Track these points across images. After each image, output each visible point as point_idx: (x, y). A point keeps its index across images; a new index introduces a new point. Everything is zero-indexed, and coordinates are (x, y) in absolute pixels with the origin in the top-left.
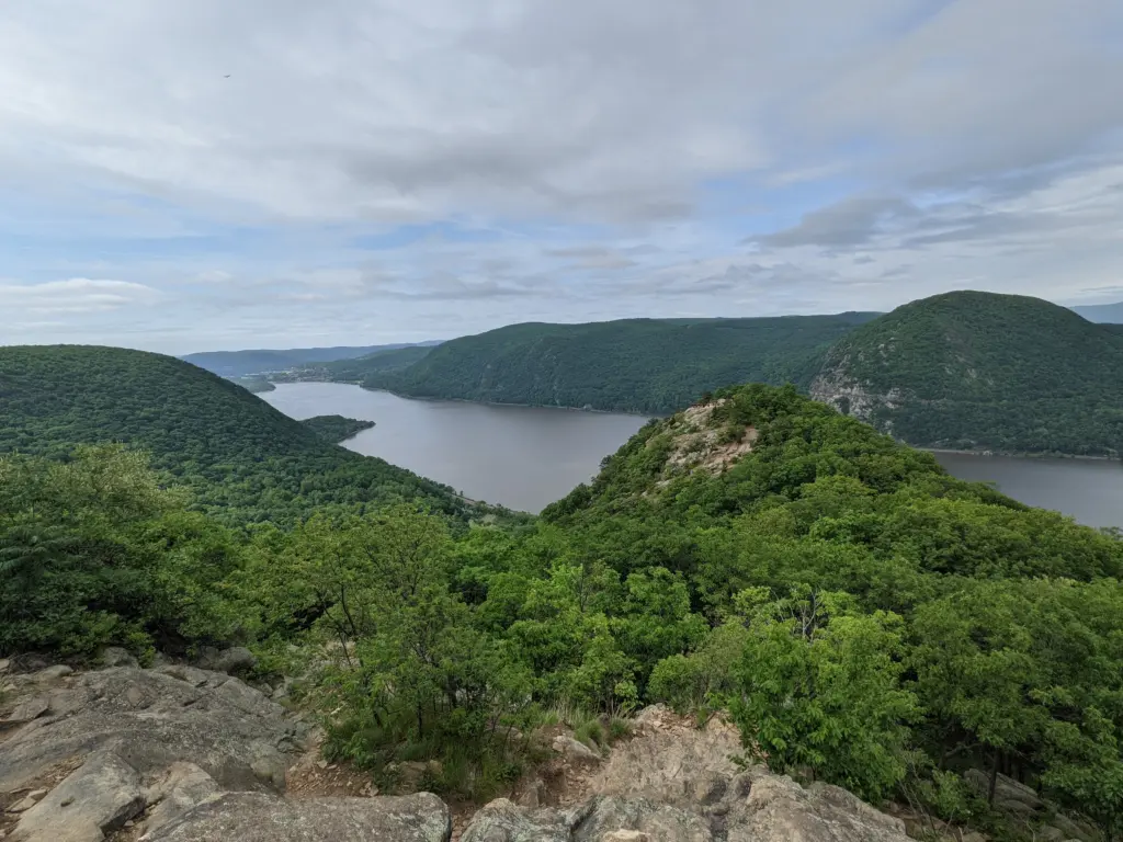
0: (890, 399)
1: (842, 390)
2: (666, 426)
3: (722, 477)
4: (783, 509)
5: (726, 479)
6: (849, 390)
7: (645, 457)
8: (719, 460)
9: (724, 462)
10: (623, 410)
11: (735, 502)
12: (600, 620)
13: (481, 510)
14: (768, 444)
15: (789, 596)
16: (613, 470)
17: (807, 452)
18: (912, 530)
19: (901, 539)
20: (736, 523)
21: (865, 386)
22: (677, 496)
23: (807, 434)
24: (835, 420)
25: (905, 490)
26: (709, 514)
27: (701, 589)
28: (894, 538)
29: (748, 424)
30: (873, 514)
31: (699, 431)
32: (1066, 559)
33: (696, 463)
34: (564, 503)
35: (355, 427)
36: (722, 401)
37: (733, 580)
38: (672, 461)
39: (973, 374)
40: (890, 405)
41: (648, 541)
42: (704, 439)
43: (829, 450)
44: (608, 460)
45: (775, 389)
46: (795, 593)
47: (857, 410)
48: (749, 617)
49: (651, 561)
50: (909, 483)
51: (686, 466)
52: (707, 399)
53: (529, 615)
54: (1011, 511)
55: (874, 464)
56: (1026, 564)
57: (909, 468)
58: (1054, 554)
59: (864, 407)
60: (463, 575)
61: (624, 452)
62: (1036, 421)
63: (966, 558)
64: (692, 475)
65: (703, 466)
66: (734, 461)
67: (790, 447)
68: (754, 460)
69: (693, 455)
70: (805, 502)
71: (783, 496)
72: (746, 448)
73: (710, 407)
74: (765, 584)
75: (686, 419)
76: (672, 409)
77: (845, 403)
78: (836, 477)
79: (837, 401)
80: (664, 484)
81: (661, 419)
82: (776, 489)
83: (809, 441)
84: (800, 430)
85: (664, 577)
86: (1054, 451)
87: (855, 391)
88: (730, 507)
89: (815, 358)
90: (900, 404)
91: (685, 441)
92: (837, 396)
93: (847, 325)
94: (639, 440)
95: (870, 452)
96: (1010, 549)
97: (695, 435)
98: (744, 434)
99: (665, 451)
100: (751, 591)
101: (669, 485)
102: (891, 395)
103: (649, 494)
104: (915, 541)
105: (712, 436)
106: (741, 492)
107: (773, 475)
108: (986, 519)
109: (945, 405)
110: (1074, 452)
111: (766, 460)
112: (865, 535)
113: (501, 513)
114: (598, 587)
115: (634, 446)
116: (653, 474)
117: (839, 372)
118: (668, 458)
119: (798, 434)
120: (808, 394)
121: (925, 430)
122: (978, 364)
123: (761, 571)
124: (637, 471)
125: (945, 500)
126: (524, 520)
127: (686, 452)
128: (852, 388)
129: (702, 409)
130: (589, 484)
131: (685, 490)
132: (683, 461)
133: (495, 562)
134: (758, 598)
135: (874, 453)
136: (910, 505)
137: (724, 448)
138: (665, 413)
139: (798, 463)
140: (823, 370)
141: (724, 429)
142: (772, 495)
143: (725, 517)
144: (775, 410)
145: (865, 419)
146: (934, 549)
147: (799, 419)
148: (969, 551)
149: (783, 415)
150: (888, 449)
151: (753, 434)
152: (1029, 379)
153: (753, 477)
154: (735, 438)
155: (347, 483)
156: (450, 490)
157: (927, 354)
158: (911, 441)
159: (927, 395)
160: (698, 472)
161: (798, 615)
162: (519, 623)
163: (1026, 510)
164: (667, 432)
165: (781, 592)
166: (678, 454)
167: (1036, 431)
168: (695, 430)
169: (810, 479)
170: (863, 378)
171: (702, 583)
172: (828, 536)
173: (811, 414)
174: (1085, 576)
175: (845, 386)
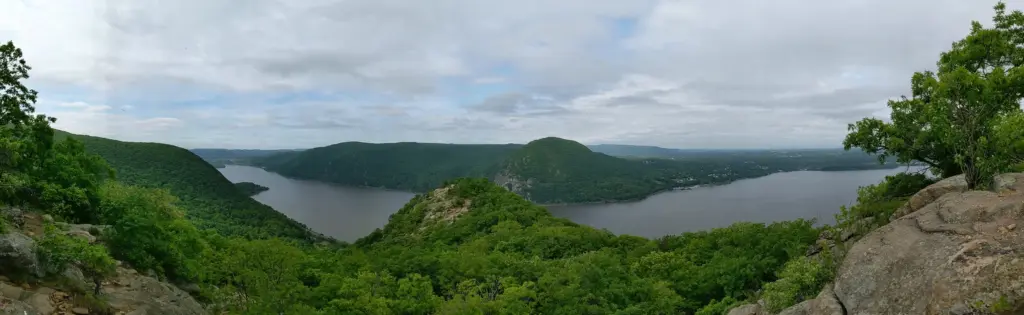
0: (529, 183)
1: (509, 180)
3: (453, 223)
4: (482, 239)
5: (455, 225)
6: (512, 180)
7: (412, 215)
8: (452, 216)
9: (454, 217)
10: (402, 189)
11: (460, 237)
12: (382, 301)
13: (321, 238)
14: (475, 206)
15: (485, 281)
16: (396, 222)
17: (494, 210)
18: (540, 242)
19: (535, 247)
20: (460, 248)
21: (518, 178)
22: (431, 235)
23: (493, 201)
24: (506, 194)
25: (536, 225)
26: (447, 244)
27: (440, 283)
28: (533, 247)
29: (466, 197)
30: (523, 237)
31: (441, 201)
32: (592, 243)
33: (440, 218)
34: (367, 238)
35: (259, 189)
36: (452, 186)
37: (458, 277)
38: (427, 217)
39: (558, 172)
40: (529, 186)
41: (413, 260)
42: (444, 205)
43: (504, 209)
44: (392, 216)
45: (479, 180)
46: (487, 279)
47: (515, 189)
48: (466, 294)
49: (413, 271)
50: (537, 221)
51: (435, 220)
52: (446, 184)
53: (343, 296)
54: (574, 228)
56: (580, 248)
57: (537, 214)
58: (588, 242)
59: (518, 187)
60: (308, 272)
61: (401, 212)
62: (580, 190)
63: (560, 251)
64: (438, 224)
65: (444, 219)
66: (459, 216)
67: (485, 209)
68: (469, 214)
69: (439, 214)
70: (493, 235)
71: (483, 232)
72: (465, 210)
73: (447, 189)
74: (474, 277)
75: (435, 196)
76: (427, 189)
77: (510, 186)
78: (507, 221)
79: (507, 185)
80: (422, 229)
82: (480, 230)
83: (494, 205)
84: (490, 200)
85: (419, 279)
87: (514, 180)
88: (458, 240)
89: (496, 164)
90: (533, 185)
91: (434, 206)
92: (507, 183)
94: (410, 206)
95: (521, 209)
96: (575, 243)
97: (439, 204)
98: (464, 202)
99: (423, 212)
100: (466, 282)
101: (426, 230)
102: (529, 181)
103: (415, 234)
104: (541, 247)
105: (448, 204)
107: (478, 222)
108: (566, 233)
109: (549, 185)
110: (591, 201)
111: (475, 215)
112: (520, 248)
113: (332, 241)
114: (382, 284)
115: (408, 208)
116: (417, 224)
117: (507, 171)
118: (425, 216)
119: (490, 202)
120: (494, 182)
121: (543, 197)
122: (560, 168)
123: (471, 271)
124: (408, 222)
125: (551, 227)
126: (344, 245)
127: (435, 212)
129: (443, 190)
130: (382, 228)
131: (434, 232)
132: (433, 217)
133: (325, 268)
134: (470, 285)
135: (523, 209)
136: (538, 231)
137: (454, 210)
138: (423, 192)
139: (489, 216)
140: (500, 170)
141: (454, 200)
142: (478, 233)
143: (455, 245)
144: (479, 191)
145: (519, 193)
147: (490, 194)
148: (561, 248)
149: (482, 192)
150: (528, 206)
151: (468, 202)
154: (460, 204)
155: (252, 216)
156: (305, 226)
158: (538, 202)
159: (543, 181)
160: (441, 222)
161: (489, 290)
162: (336, 300)
163: (579, 226)
164: (425, 201)
165: (482, 280)
166: (431, 213)
167: (580, 194)
168: (439, 201)
169: (496, 223)
170: (517, 174)
171: (442, 280)
172: (503, 250)
173: (495, 192)
174: (598, 249)
175: (510, 177)
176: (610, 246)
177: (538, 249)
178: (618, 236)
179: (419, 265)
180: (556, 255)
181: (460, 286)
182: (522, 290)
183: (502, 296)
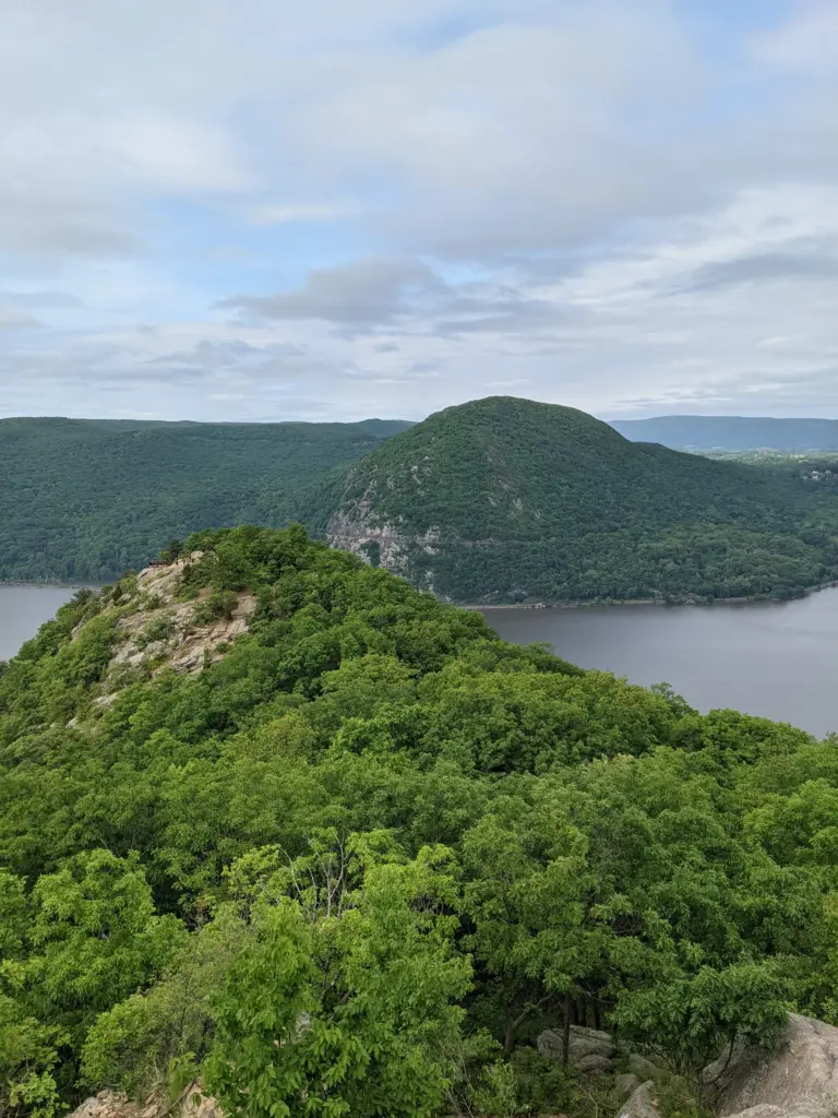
0: (429, 542)
1: (369, 531)
2: (106, 601)
3: (203, 675)
4: (292, 714)
5: (209, 681)
6: (378, 531)
7: (70, 658)
8: (198, 651)
9: (207, 652)
10: (28, 578)
11: (227, 715)
14: (271, 617)
15: (308, 851)
17: (328, 625)
18: (464, 721)
19: (452, 734)
20: (227, 748)
21: (397, 524)
22: (131, 719)
23: (326, 599)
24: (362, 575)
26: (184, 740)
27: (173, 870)
28: (443, 736)
29: (241, 589)
30: (417, 705)
31: (165, 605)
32: (621, 730)
33: (162, 658)
36: (197, 555)
37: (224, 843)
38: (119, 659)
39: (518, 504)
40: (429, 550)
41: (79, 806)
42: (172, 618)
43: (355, 619)
45: (278, 533)
46: (314, 844)
47: (390, 558)
48: (251, 899)
49: (83, 842)
50: (456, 654)
51: (145, 665)
52: (175, 552)
54: (566, 677)
55: (414, 632)
56: (586, 745)
58: (611, 726)
59: (399, 554)
61: (29, 652)
62: (586, 561)
63: (524, 748)
64: (155, 679)
65: (172, 663)
66: (222, 649)
67: (301, 619)
68: (253, 645)
69: (156, 645)
70: (328, 701)
71: (296, 693)
72: (239, 627)
73: (179, 566)
74: (272, 840)
75: (141, 588)
76: (117, 569)
77: (373, 549)
78: (368, 657)
79: (363, 547)
80: (106, 701)
81: (96, 590)
82: (286, 686)
83: (328, 608)
84: (315, 593)
85: (105, 868)
86: (604, 597)
87: (386, 531)
88: (219, 724)
89: (331, 486)
90: (441, 547)
91: (139, 624)
92: (363, 541)
93: (369, 438)
94: (59, 629)
95: (409, 618)
96: (569, 727)
97: (157, 612)
98: (235, 605)
99: (107, 643)
100: (252, 857)
101: (114, 702)
102: (430, 536)
103: (82, 720)
104: (466, 735)
105: (184, 612)
106: (235, 698)
107: (282, 664)
108: (542, 692)
109: (491, 546)
110: (621, 597)
111: (271, 643)
112: (407, 737)
115: (52, 636)
116: (86, 687)
117: (363, 505)
118: (112, 656)
119: (314, 600)
120: (324, 538)
121: (471, 580)
122: (523, 493)
123: (267, 819)
124: (59, 683)
125: (498, 674)
127: (143, 643)
128: (382, 528)
129: (165, 569)
131: (144, 705)
132: (137, 659)
134: (265, 864)
135: (413, 618)
136: (459, 685)
137: (204, 631)
138: (100, 579)
139: (314, 643)
140: (343, 503)
141: (203, 600)
142: (281, 696)
143: (211, 740)
144: (279, 566)
145: (401, 570)
146: (489, 742)
147: (314, 576)
148: (527, 738)
149: (290, 571)
151: (248, 604)
152: (575, 511)
153: (251, 671)
154: (223, 612)
157: (468, 478)
158: (458, 598)
159: (472, 535)
160: (166, 673)
161: (320, 878)
163: (582, 675)
164: (108, 612)
165: (296, 847)
166: (130, 646)
167: (587, 574)
168: (156, 604)
169: (334, 664)
170: (395, 513)
171: (175, 860)
172: (359, 746)
173: (328, 570)
174: (640, 749)
175: (373, 525)
176: (678, 744)
177: (459, 743)
178: (704, 713)
179: (99, 820)
180: (511, 761)
181: (233, 873)
182: (417, 871)
183: (356, 894)
